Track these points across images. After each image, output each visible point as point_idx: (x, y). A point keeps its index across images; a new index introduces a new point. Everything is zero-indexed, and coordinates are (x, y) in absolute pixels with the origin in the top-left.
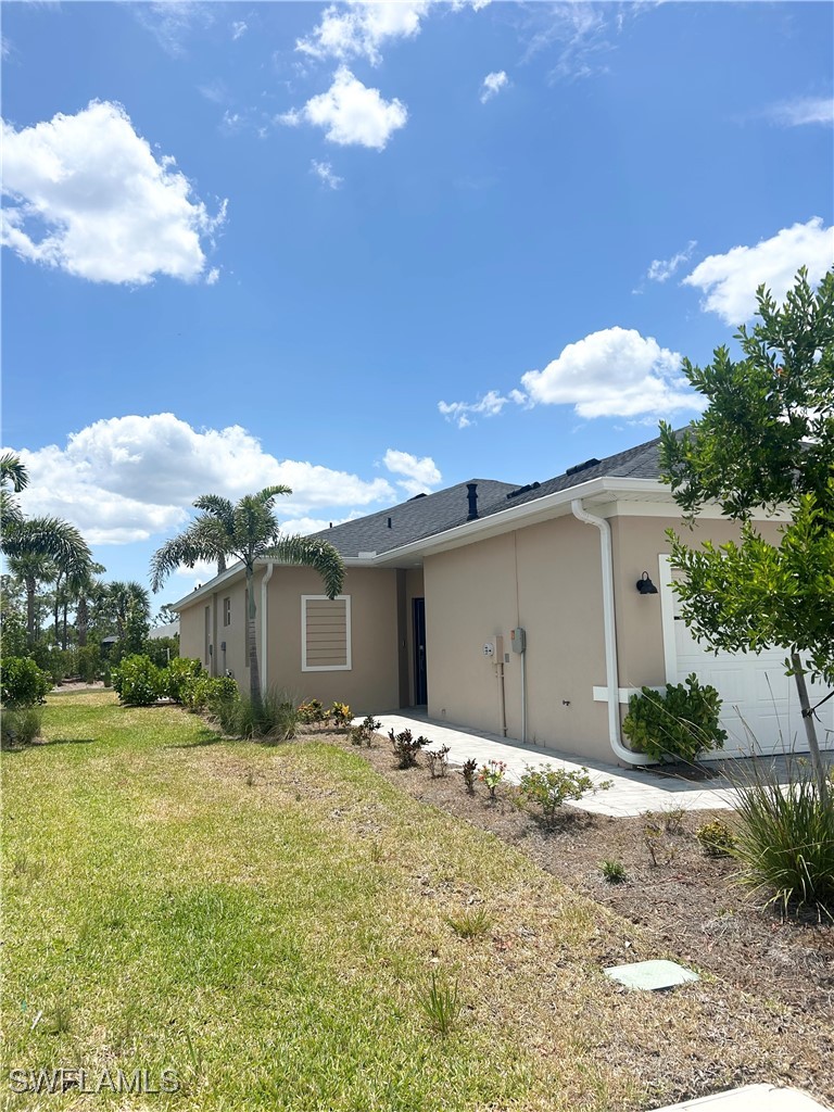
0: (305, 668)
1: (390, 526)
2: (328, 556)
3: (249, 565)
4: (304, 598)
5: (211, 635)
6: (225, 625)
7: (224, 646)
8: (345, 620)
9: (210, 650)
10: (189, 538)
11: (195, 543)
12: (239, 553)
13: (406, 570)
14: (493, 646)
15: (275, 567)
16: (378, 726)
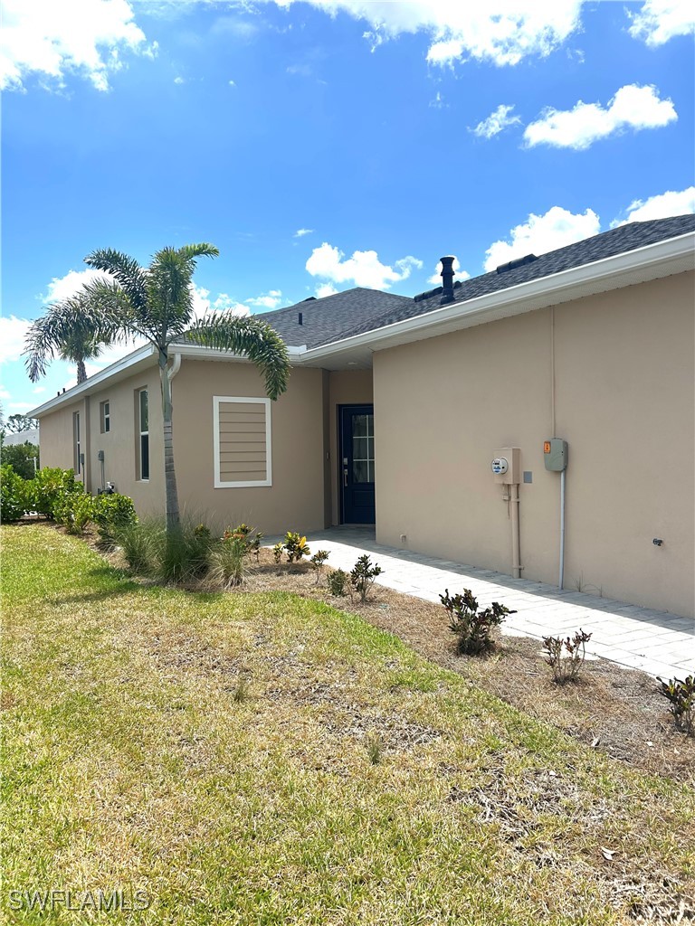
0: (218, 484)
1: (300, 323)
2: (269, 343)
3: (162, 349)
4: (217, 400)
5: (83, 443)
6: (102, 432)
7: (102, 456)
8: (265, 427)
9: (79, 459)
10: (82, 305)
11: (91, 313)
12: (150, 334)
13: (330, 371)
14: (506, 459)
15: (185, 360)
16: (377, 571)
